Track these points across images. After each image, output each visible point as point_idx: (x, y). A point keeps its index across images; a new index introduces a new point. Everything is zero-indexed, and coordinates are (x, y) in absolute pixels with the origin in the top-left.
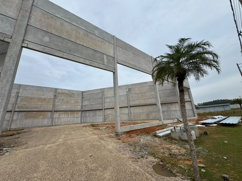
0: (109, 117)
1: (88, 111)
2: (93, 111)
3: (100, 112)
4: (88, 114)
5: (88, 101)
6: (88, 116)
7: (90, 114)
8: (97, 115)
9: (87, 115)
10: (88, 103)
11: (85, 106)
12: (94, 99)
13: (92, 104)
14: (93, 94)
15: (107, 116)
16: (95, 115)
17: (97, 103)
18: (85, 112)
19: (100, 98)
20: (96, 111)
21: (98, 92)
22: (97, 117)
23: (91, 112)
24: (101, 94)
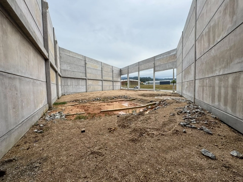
0: (90, 87)
1: (70, 79)
2: (76, 80)
3: (83, 82)
4: (69, 82)
5: (69, 66)
6: (71, 85)
7: (72, 82)
8: (80, 84)
9: (69, 84)
10: (69, 68)
11: (65, 70)
12: (77, 65)
13: (74, 70)
14: (75, 59)
15: (89, 86)
16: (78, 85)
17: (79, 71)
18: (66, 79)
19: (82, 66)
20: (79, 79)
21: (80, 58)
22: (81, 87)
23: (73, 81)
24: (83, 61)
